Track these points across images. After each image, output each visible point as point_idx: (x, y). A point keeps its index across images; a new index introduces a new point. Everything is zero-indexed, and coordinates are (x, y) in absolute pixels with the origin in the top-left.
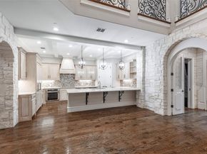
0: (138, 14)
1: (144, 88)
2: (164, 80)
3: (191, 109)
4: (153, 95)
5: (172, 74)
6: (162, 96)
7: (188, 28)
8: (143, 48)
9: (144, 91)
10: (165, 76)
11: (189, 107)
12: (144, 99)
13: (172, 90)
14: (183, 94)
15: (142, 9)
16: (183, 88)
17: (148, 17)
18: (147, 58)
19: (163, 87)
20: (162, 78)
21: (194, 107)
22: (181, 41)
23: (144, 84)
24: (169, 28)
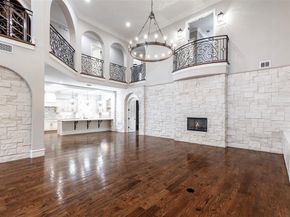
4: (120, 122)
9: (115, 120)
10: (125, 111)
23: (115, 115)
24: (126, 86)
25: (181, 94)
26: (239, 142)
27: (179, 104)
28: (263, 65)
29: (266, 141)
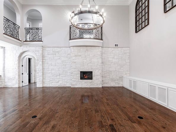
0: (4, 34)
1: (4, 74)
2: (18, 69)
3: (32, 83)
4: (11, 78)
5: (22, 66)
6: (17, 77)
7: (29, 47)
8: (4, 48)
9: (4, 76)
10: (19, 67)
11: (31, 82)
12: (4, 81)
13: (22, 74)
14: (28, 76)
15: (6, 30)
16: (28, 73)
17: (9, 36)
18: (6, 55)
19: (17, 72)
20: (17, 68)
21: (33, 82)
22: (26, 51)
23: (4, 71)
24: (20, 43)
25: (76, 56)
26: (107, 83)
27: (75, 62)
28: (116, 45)
29: (117, 81)
